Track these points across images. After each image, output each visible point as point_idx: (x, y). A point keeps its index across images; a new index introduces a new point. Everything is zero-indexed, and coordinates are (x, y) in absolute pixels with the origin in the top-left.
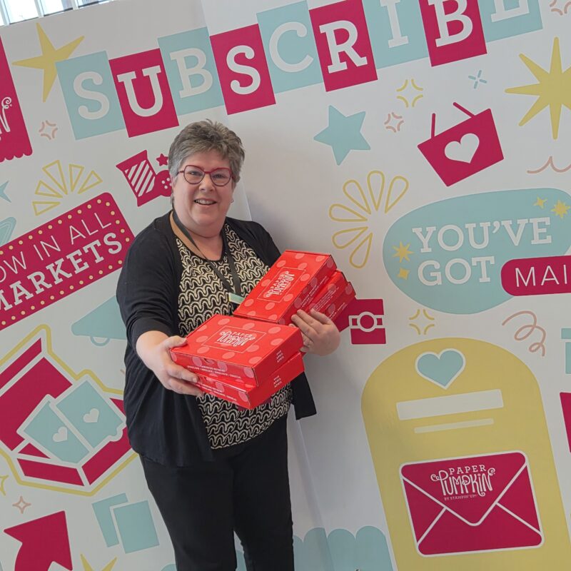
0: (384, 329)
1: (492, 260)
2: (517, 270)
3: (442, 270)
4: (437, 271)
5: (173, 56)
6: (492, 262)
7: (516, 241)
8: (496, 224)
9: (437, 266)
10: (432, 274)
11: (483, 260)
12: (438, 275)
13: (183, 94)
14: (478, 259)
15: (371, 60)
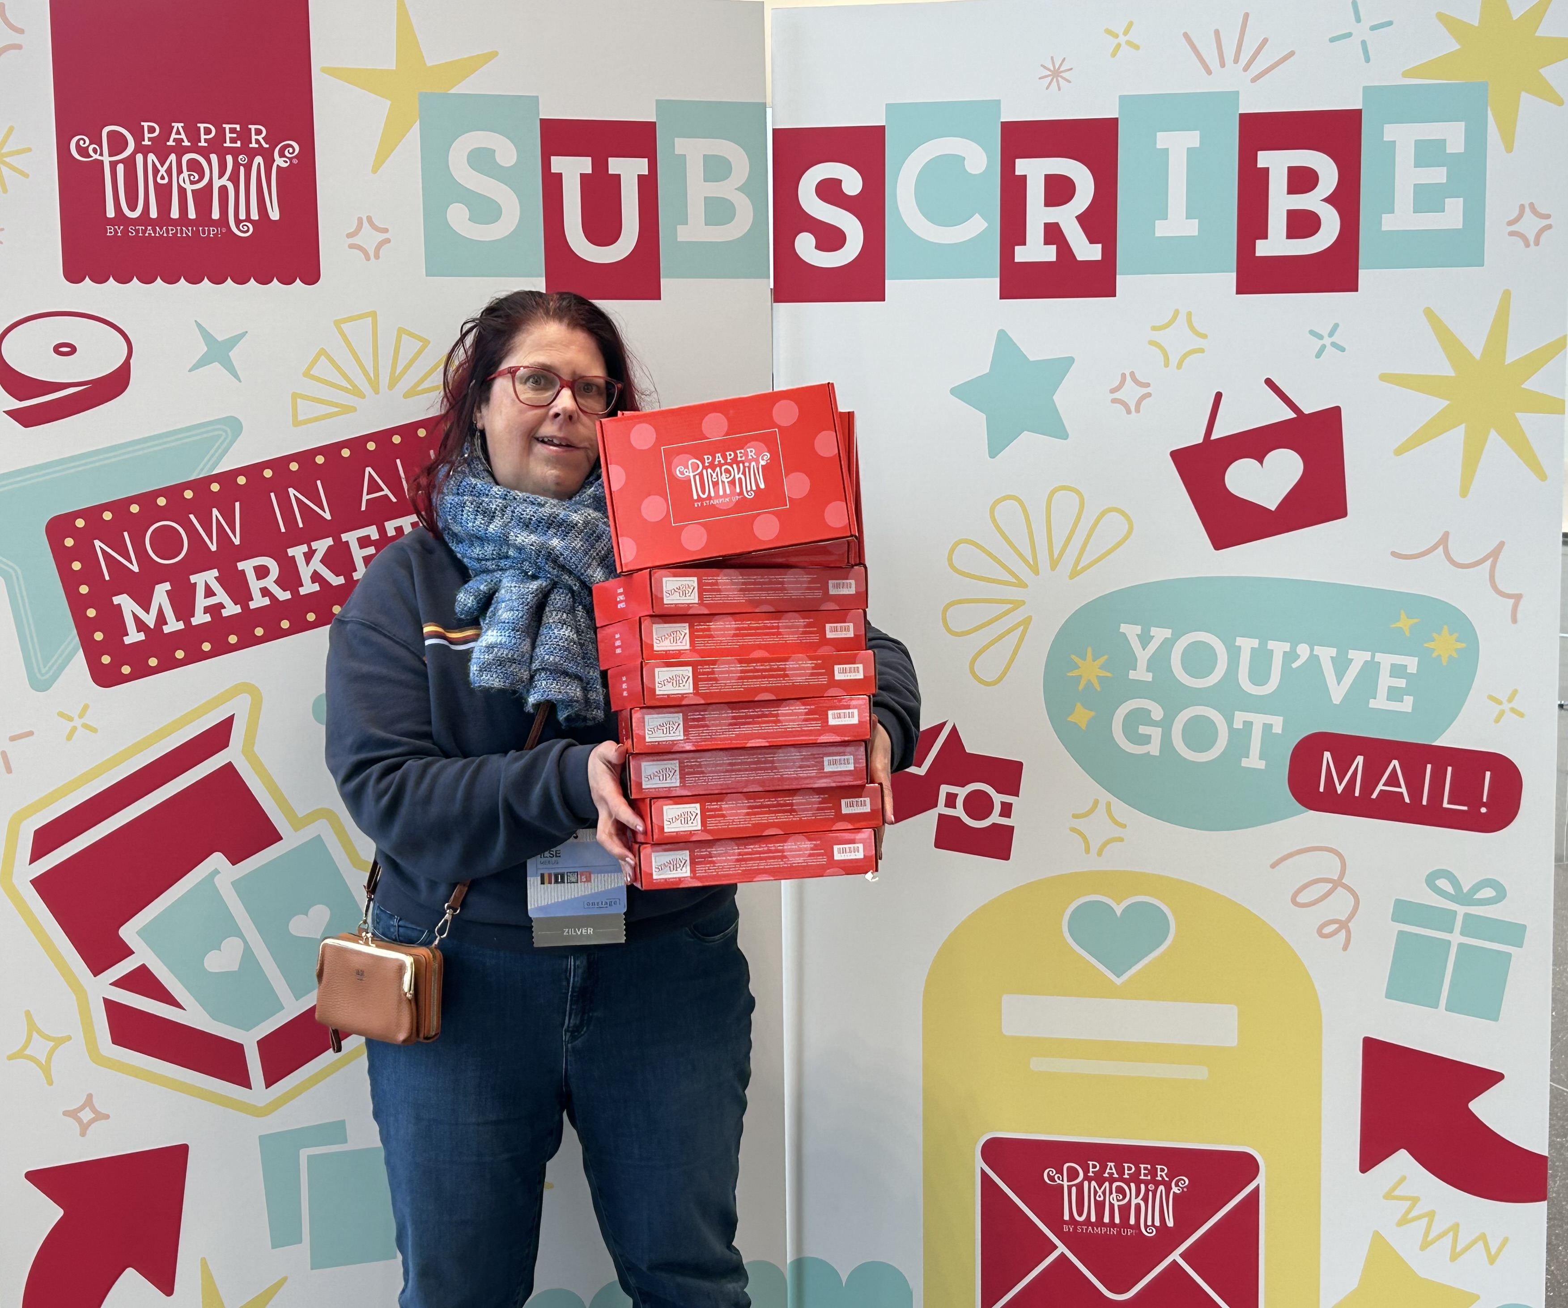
0: (1012, 828)
1: (1277, 723)
2: (1327, 755)
3: (1166, 724)
4: (1155, 724)
5: (681, 145)
6: (1278, 729)
7: (1337, 693)
8: (1303, 650)
9: (1157, 713)
10: (1143, 730)
11: (1259, 720)
12: (1156, 733)
13: (684, 234)
14: (1249, 716)
15: (1110, 253)
